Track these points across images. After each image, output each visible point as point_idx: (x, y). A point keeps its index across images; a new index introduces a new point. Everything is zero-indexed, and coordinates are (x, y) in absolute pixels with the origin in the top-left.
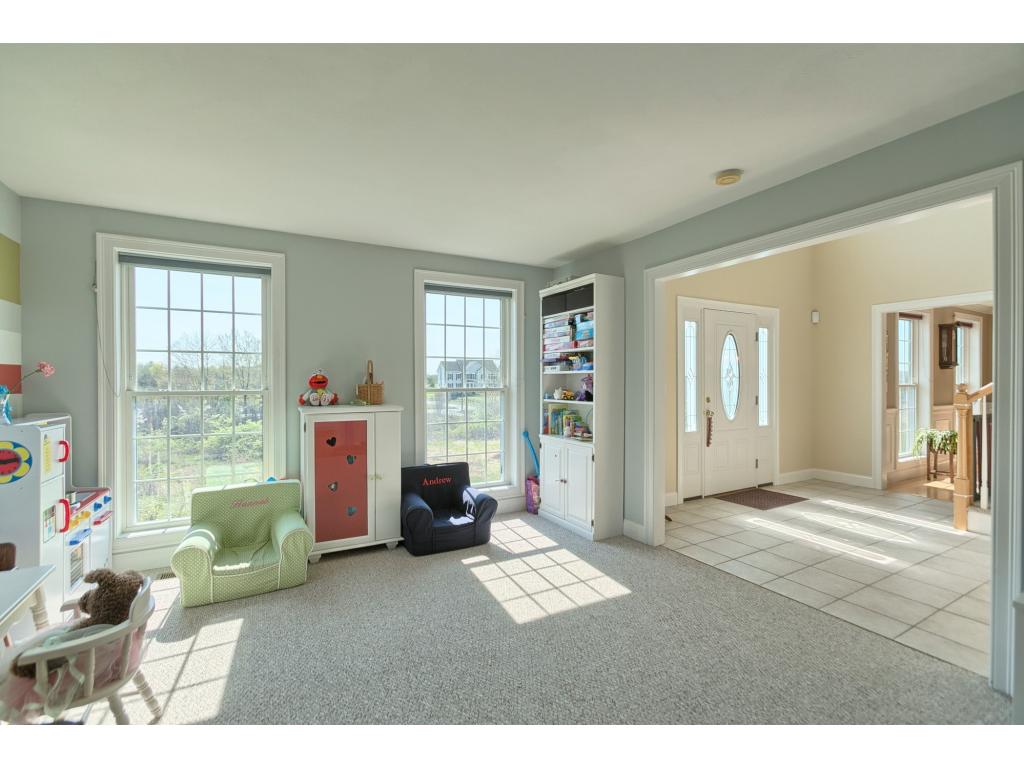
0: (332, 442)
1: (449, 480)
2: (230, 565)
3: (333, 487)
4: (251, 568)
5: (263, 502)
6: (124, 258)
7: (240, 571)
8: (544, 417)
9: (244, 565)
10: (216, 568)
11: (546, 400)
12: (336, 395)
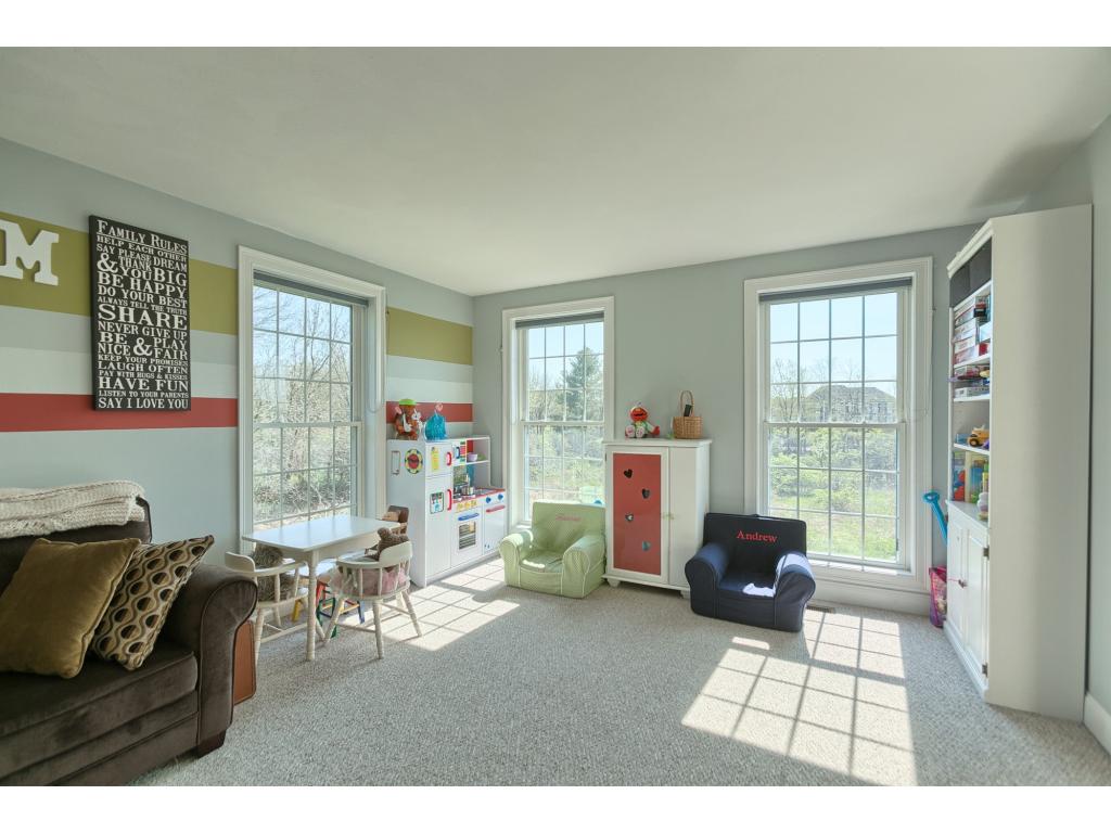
0: (628, 474)
1: (773, 539)
2: (536, 562)
3: (630, 518)
4: (543, 570)
5: (576, 520)
6: (519, 325)
7: (539, 569)
8: (954, 473)
9: (542, 566)
10: (525, 562)
11: (956, 445)
12: (657, 428)
